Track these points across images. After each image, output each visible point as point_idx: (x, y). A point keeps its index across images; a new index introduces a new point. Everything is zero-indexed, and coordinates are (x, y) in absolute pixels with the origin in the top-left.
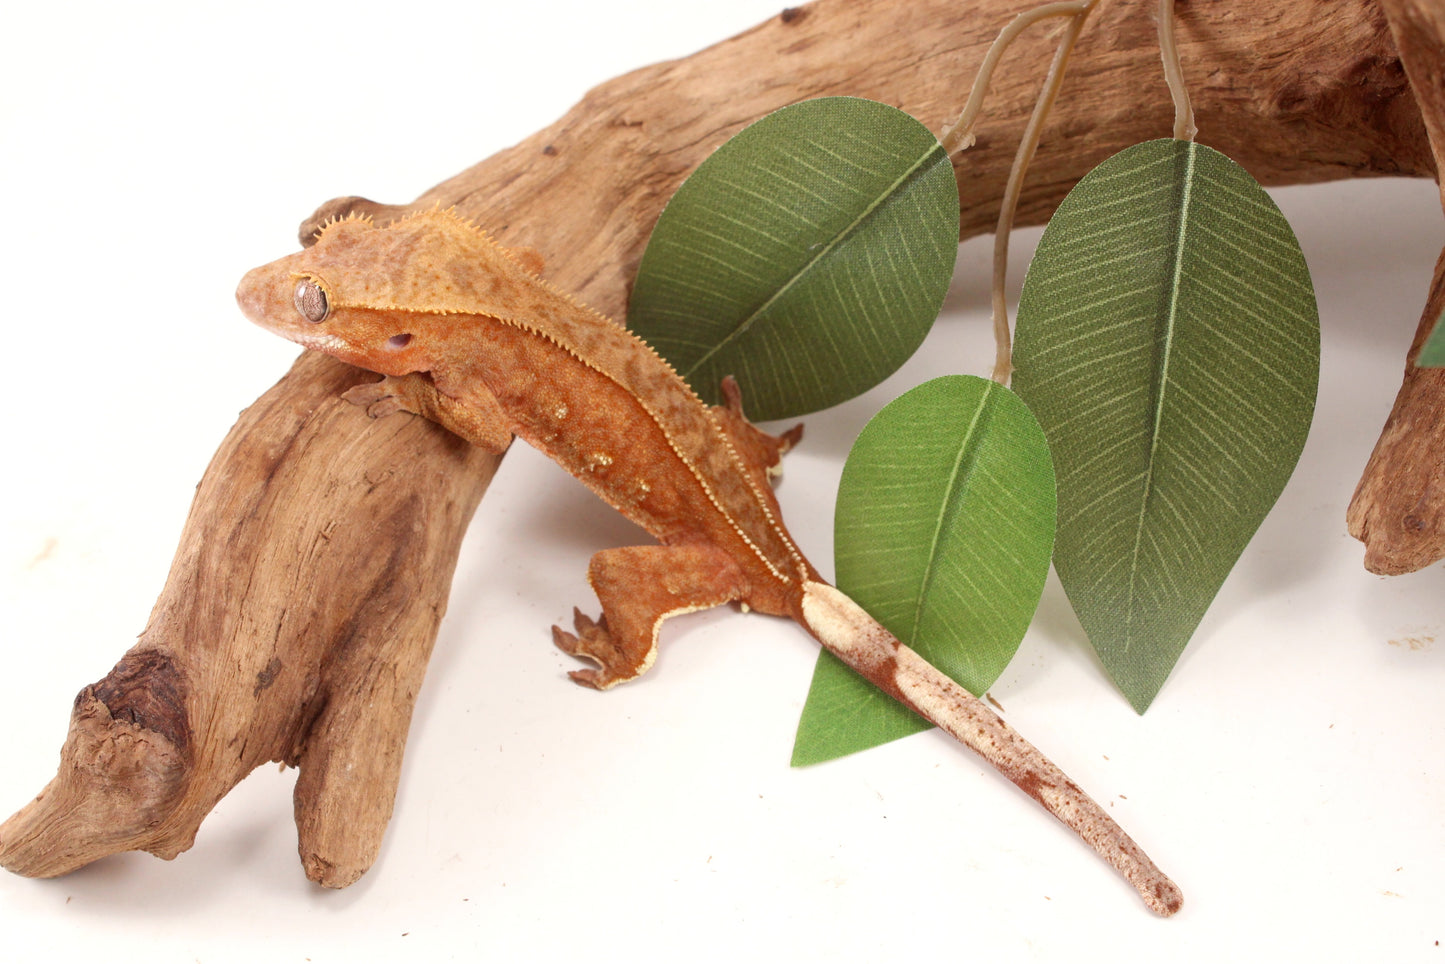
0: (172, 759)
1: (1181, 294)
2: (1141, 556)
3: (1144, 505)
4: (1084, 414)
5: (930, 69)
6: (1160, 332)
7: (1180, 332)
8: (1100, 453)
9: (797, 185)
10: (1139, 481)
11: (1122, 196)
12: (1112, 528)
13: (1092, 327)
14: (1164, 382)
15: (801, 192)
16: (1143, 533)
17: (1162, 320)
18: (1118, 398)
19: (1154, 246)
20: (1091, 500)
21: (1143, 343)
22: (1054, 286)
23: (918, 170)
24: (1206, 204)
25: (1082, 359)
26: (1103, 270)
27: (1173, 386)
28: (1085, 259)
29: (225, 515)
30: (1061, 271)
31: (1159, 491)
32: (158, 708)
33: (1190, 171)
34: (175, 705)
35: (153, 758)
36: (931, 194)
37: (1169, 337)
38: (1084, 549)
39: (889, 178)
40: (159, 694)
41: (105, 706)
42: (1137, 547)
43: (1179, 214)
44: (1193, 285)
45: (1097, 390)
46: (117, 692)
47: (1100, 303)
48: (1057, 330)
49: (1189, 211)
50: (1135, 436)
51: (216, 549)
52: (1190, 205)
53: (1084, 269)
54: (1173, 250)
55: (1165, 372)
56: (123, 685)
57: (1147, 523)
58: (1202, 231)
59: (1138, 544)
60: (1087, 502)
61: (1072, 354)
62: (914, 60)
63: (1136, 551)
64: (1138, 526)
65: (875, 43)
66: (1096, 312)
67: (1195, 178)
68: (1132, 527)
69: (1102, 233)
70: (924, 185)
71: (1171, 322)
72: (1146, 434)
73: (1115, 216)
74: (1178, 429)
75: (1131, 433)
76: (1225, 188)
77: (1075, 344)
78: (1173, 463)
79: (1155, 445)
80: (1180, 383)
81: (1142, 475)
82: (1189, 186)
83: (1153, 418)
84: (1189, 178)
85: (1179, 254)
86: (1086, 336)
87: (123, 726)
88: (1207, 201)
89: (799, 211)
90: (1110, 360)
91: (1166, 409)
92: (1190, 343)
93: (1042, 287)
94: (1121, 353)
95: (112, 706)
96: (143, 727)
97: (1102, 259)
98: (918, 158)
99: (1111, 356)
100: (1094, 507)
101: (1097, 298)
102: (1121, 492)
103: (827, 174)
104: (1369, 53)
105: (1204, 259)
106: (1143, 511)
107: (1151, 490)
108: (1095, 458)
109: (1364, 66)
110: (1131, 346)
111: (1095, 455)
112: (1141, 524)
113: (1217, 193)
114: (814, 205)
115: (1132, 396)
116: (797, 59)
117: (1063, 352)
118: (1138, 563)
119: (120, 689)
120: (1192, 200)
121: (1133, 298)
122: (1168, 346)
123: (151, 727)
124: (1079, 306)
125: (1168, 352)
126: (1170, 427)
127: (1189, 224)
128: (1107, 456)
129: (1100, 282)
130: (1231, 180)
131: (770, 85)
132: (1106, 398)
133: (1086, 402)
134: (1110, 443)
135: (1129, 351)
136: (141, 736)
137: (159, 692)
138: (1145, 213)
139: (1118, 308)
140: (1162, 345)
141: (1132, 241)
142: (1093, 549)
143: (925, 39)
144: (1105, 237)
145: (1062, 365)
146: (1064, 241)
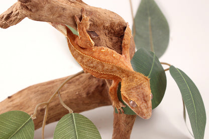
1: (78, 136)
5: (33, 100)
9: (4, 127)
11: (65, 124)
23: (27, 122)
24: (78, 122)
30: (58, 138)
39: (22, 124)
43: (74, 124)
62: (30, 99)
65: (23, 98)
70: (28, 125)
84: (74, 118)
85: (76, 130)
104: (98, 85)
109: (97, 87)
114: (7, 130)
116: (12, 103)
131: (8, 107)
143: (31, 96)
146: (58, 133)
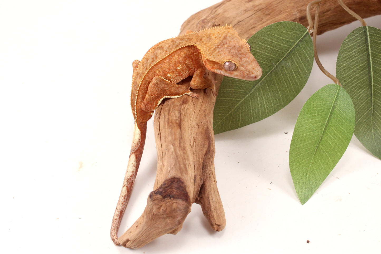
0: (185, 205)
1: (373, 63)
2: (373, 128)
3: (372, 116)
4: (356, 96)
6: (370, 72)
7: (374, 72)
8: (361, 105)
9: (270, 47)
10: (371, 110)
11: (354, 42)
12: (366, 123)
13: (354, 75)
14: (373, 84)
15: (271, 49)
16: (373, 122)
17: (370, 69)
18: (363, 91)
19: (364, 53)
20: (361, 117)
21: (366, 76)
22: (343, 67)
23: (302, 38)
24: (374, 40)
25: (353, 84)
26: (353, 61)
27: (375, 85)
28: (349, 59)
29: (175, 139)
30: (344, 64)
31: (375, 111)
32: (178, 193)
33: (368, 33)
34: (184, 190)
35: (179, 206)
36: (306, 44)
37: (372, 73)
38: (361, 130)
39: (295, 41)
40: (178, 189)
41: (160, 196)
42: (372, 126)
43: (368, 44)
44: (375, 60)
45: (358, 90)
46: (164, 191)
47: (355, 69)
48: (346, 78)
49: (370, 42)
50: (368, 99)
51: (177, 149)
52: (370, 41)
53: (349, 62)
54: (368, 53)
55: (372, 82)
56: (165, 189)
57: (373, 120)
58: (374, 46)
59: (372, 125)
60: (360, 118)
61: (351, 83)
63: (372, 127)
64: (371, 121)
66: (355, 71)
67: (370, 34)
68: (370, 121)
69: (351, 52)
70: (304, 42)
71: (372, 70)
72: (370, 98)
73: (354, 48)
74: (378, 95)
75: (367, 98)
76: (377, 35)
77: (351, 80)
78: (378, 103)
79: (373, 100)
80: (377, 84)
81: (371, 108)
82: (369, 36)
83: (372, 94)
84: (368, 35)
85: (370, 53)
86: (353, 78)
87: (168, 200)
88: (374, 39)
89: (271, 54)
90: (360, 82)
91: (374, 91)
92: (377, 74)
93: (340, 68)
94: (362, 80)
95: (163, 195)
96: (174, 199)
97: (353, 58)
98: (303, 35)
99: (360, 81)
100: (361, 119)
101: (354, 68)
102: (367, 113)
103: (278, 43)
105: (376, 53)
106: (372, 117)
107: (373, 112)
108: (360, 107)
110: (364, 78)
111: (360, 106)
112: (372, 120)
113: (376, 37)
114: (275, 51)
115: (366, 90)
117: (348, 83)
118: (373, 130)
119: (165, 190)
120: (370, 40)
121: (362, 66)
122: (372, 76)
123: (176, 198)
124: (350, 71)
125: (372, 77)
126: (376, 95)
127: (371, 46)
128: (363, 105)
129: (354, 64)
130: (378, 33)
132: (360, 92)
133: (356, 94)
134: (363, 102)
135: (364, 79)
136: (174, 201)
137: (177, 188)
138: (360, 46)
139: (359, 69)
140: (371, 76)
141: (359, 53)
142: (363, 129)
144: (353, 53)
145: (349, 86)
146: (343, 56)
